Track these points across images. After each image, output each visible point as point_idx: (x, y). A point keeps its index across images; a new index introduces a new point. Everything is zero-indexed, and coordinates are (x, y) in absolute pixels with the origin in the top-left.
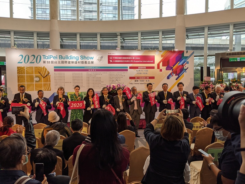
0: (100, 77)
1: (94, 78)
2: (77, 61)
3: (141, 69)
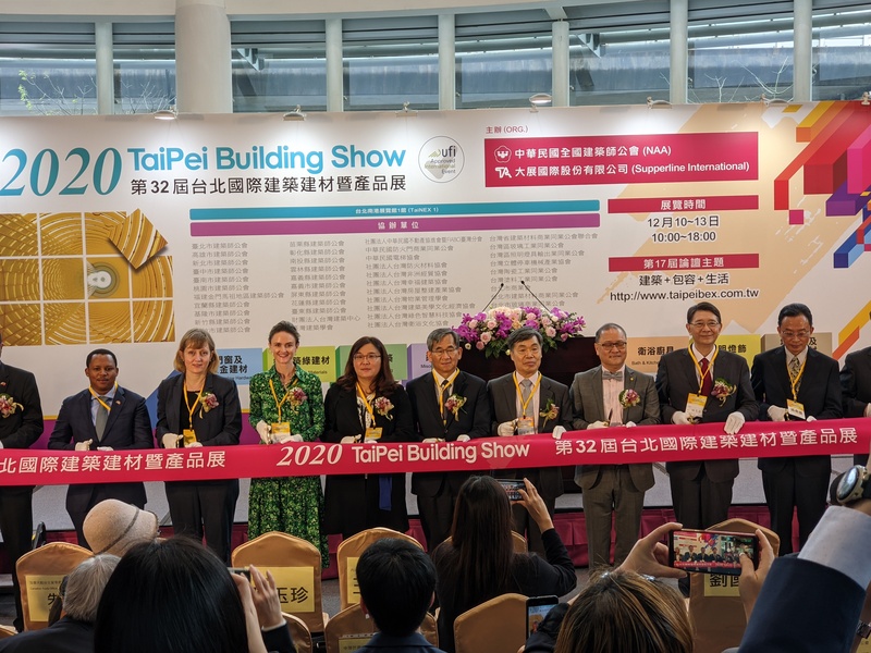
0: (444, 265)
1: (407, 270)
2: (312, 176)
3: (677, 210)
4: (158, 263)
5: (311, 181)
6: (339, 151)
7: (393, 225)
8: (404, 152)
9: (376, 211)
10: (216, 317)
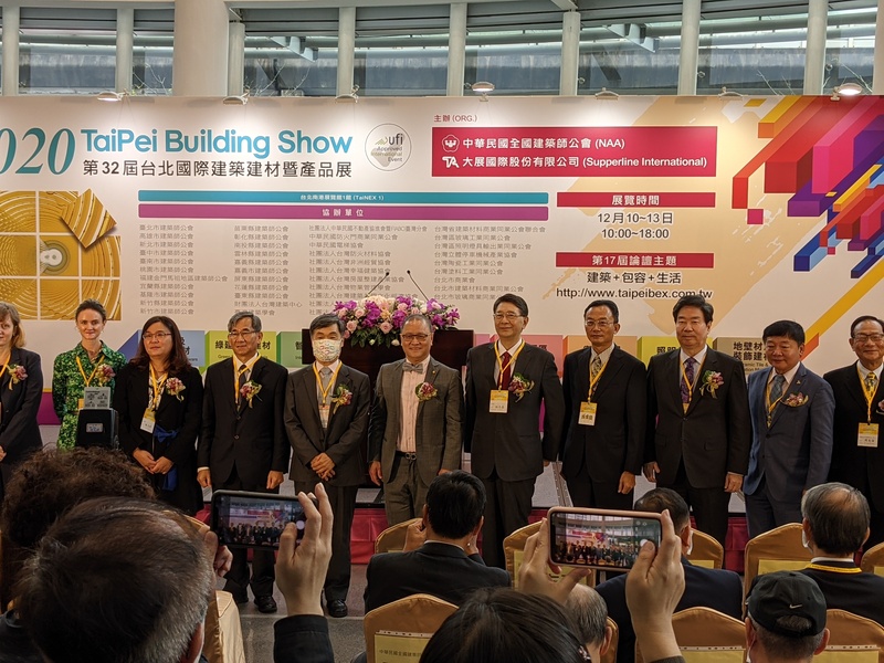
1: (350, 258)
2: (259, 160)
3: (629, 206)
4: (106, 242)
5: (257, 165)
6: (286, 136)
7: (337, 212)
8: (350, 139)
9: (321, 197)
10: (161, 299)
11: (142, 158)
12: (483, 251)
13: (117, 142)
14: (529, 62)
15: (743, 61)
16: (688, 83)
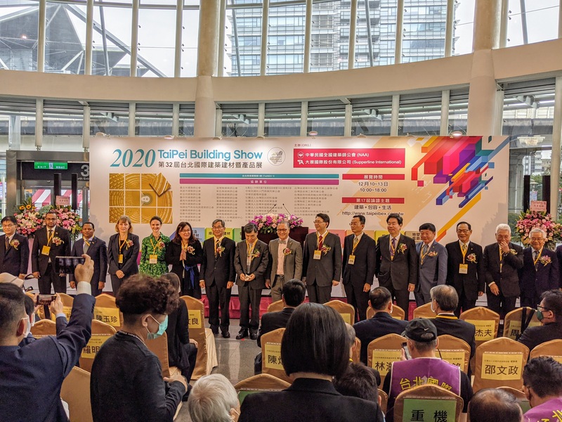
0: (276, 198)
1: (261, 199)
2: (226, 162)
3: (370, 179)
4: (167, 194)
5: (226, 164)
6: (237, 152)
7: (256, 182)
8: (262, 153)
9: (250, 176)
10: (188, 215)
11: (181, 161)
12: (314, 197)
13: (171, 155)
14: (334, 125)
15: (418, 124)
16: (394, 132)
